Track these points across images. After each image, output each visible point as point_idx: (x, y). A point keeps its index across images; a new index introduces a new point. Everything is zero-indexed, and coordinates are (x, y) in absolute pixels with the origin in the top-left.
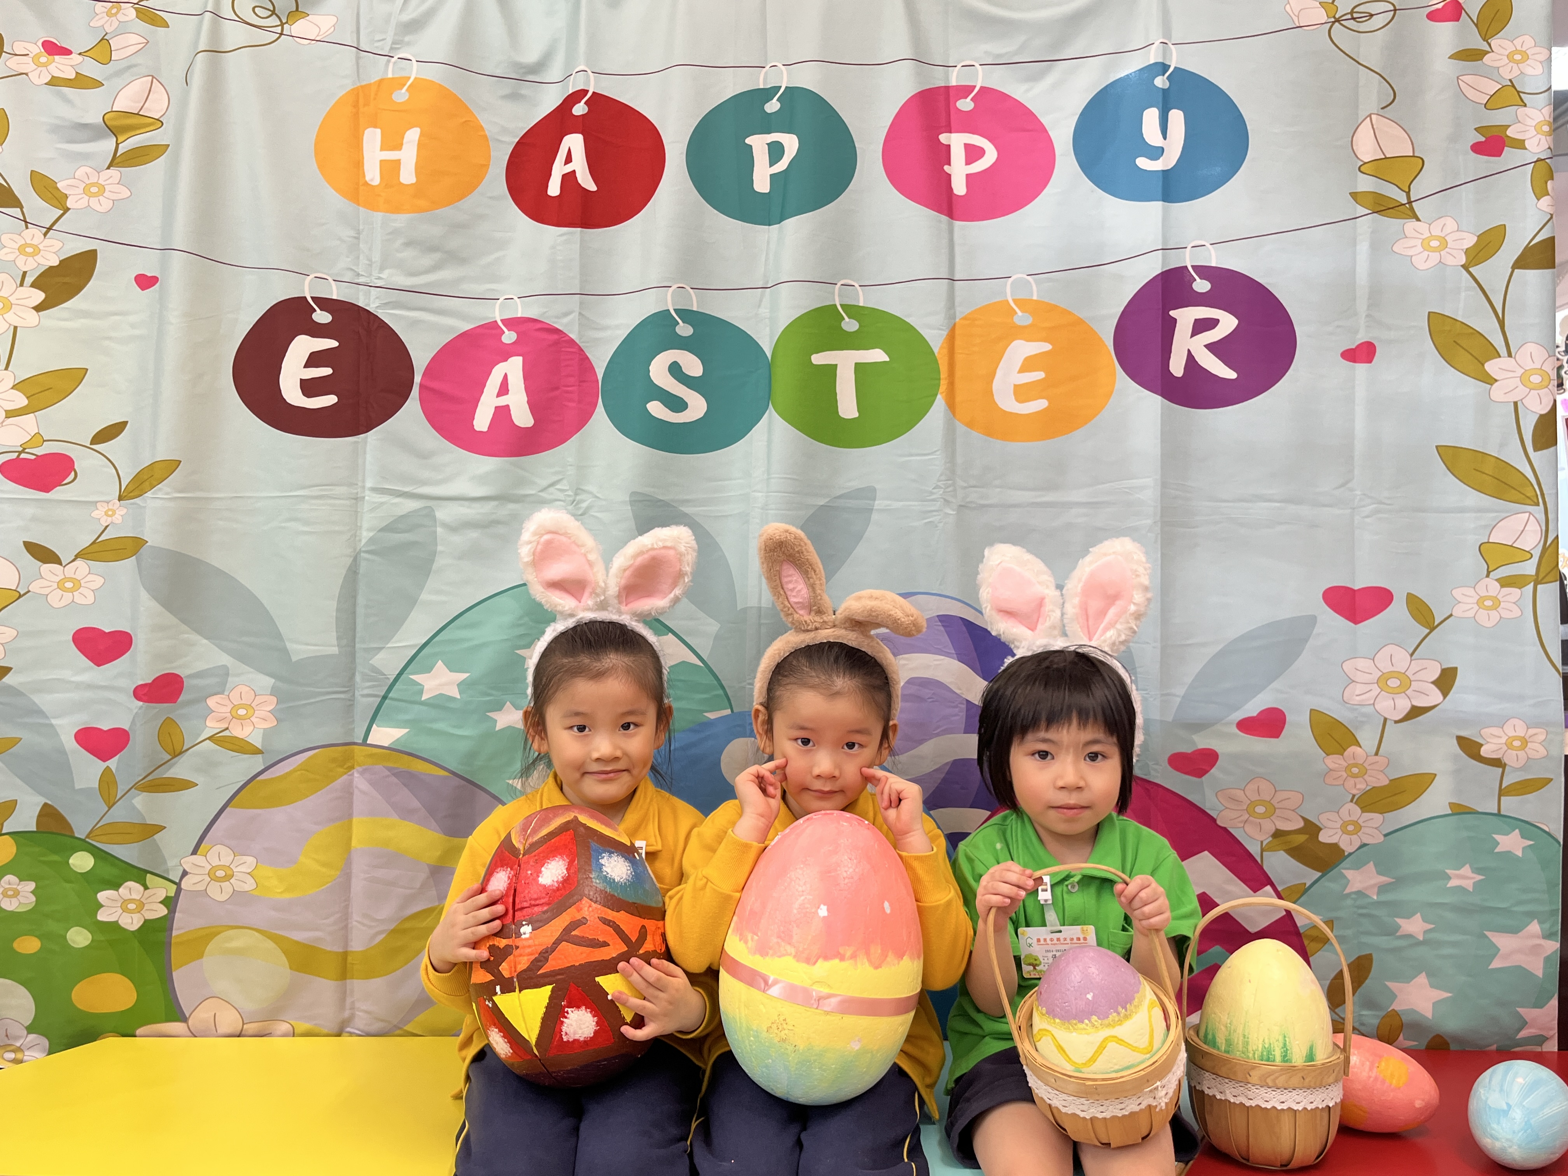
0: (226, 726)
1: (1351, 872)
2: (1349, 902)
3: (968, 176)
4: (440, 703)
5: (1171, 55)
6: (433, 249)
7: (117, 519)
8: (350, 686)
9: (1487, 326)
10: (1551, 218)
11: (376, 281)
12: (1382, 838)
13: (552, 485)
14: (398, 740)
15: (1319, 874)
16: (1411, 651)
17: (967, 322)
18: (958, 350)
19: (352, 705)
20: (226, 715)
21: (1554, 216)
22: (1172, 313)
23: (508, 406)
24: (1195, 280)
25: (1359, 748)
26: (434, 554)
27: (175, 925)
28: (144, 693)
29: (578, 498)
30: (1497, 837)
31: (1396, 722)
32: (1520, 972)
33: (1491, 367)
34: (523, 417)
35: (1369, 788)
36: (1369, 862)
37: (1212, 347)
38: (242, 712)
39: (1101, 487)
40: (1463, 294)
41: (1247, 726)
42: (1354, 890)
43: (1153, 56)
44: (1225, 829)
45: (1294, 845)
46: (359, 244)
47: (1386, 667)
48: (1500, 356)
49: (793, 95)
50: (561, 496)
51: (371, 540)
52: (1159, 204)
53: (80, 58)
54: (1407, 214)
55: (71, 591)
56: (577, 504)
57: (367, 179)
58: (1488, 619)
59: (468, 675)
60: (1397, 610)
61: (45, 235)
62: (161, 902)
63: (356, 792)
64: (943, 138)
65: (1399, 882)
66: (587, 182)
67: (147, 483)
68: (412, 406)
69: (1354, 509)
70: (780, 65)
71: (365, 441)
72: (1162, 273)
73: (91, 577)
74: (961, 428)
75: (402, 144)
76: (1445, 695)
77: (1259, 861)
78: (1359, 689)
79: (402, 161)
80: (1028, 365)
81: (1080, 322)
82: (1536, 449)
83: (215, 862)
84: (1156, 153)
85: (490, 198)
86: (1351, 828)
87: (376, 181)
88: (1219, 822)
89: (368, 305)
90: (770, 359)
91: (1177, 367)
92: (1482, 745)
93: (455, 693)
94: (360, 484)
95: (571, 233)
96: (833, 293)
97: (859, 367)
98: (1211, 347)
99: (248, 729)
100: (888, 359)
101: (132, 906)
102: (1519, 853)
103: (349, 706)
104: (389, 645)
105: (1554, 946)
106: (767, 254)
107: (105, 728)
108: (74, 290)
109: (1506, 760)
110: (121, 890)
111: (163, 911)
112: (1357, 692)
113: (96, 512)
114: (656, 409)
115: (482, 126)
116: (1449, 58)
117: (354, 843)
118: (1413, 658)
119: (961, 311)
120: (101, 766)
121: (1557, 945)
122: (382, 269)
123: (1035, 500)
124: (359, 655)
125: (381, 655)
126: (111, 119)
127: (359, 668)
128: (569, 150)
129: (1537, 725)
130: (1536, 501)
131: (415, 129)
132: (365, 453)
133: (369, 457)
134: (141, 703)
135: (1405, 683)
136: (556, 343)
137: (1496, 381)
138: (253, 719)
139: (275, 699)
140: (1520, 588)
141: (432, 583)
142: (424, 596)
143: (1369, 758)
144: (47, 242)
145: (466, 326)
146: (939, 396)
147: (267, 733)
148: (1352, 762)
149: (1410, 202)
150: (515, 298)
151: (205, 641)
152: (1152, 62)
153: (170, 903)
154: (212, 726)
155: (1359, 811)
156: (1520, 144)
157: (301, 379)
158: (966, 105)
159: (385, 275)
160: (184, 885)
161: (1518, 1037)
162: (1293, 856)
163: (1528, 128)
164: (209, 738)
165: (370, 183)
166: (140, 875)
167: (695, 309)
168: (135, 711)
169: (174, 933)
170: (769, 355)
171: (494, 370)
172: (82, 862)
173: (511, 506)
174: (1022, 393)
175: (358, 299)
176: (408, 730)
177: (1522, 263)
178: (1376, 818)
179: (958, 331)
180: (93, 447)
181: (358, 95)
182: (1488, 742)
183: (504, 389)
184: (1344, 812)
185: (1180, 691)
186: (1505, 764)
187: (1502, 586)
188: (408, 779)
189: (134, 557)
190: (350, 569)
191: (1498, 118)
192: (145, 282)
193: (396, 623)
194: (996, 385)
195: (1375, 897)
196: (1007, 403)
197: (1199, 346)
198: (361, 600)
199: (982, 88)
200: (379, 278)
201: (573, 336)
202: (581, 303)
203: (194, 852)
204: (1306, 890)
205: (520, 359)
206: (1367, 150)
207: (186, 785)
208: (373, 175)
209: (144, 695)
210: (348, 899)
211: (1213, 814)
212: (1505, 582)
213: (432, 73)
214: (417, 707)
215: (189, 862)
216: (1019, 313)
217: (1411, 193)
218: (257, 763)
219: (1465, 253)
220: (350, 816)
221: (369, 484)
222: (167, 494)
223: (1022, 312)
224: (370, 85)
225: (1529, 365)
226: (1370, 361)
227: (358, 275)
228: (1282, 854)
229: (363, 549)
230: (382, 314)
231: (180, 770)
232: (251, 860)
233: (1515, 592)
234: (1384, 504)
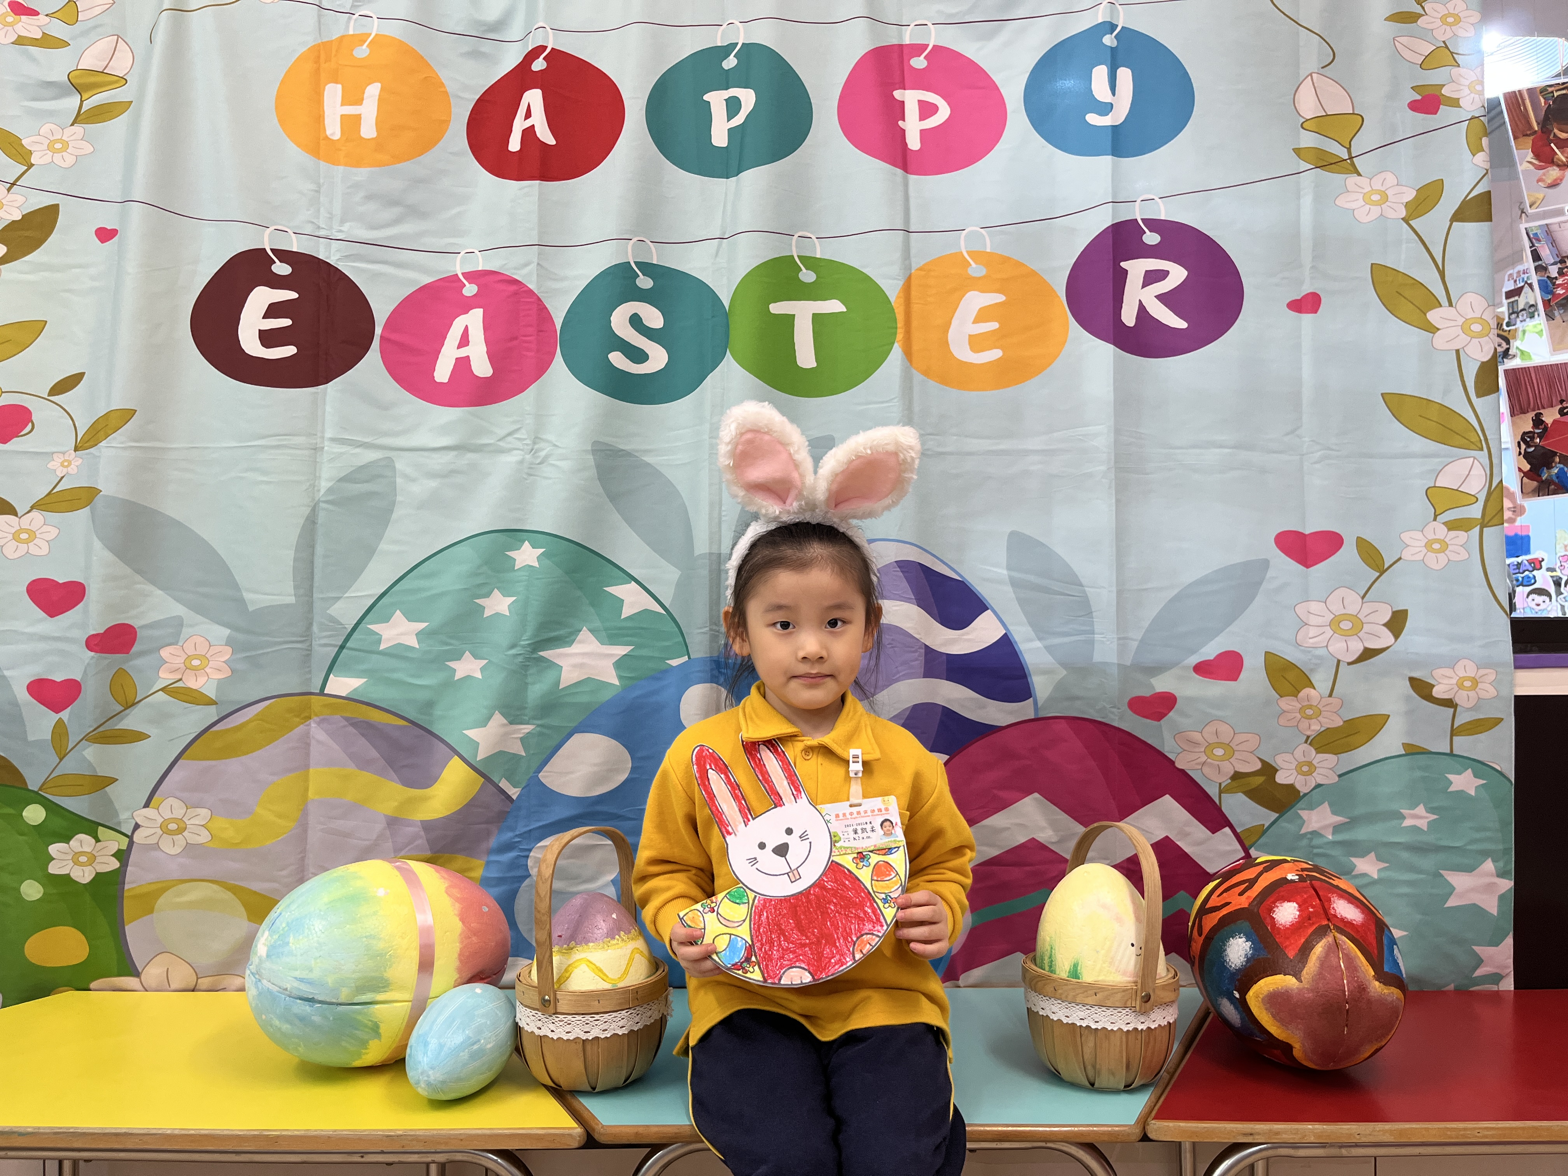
0: (180, 677)
1: (1306, 812)
2: (1305, 842)
3: (922, 131)
4: (399, 653)
5: (1118, 16)
6: (393, 202)
7: (73, 469)
8: (307, 635)
9: (1429, 278)
10: (1487, 173)
11: (336, 234)
12: (1337, 779)
13: (510, 434)
14: (355, 690)
15: (1277, 815)
16: (1362, 594)
17: (923, 273)
18: (914, 300)
19: (309, 655)
20: (178, 666)
21: (1489, 172)
22: (1123, 264)
23: (468, 357)
24: (1145, 233)
25: (1312, 690)
26: (393, 503)
27: (127, 879)
28: (96, 643)
29: (536, 447)
30: (1451, 777)
31: (1349, 664)
32: (1475, 910)
33: (1433, 316)
34: (482, 368)
35: (1323, 729)
36: (1323, 803)
37: (1162, 298)
38: (196, 663)
39: (1055, 434)
40: (1404, 246)
41: (1203, 669)
42: (1310, 830)
43: (1101, 16)
44: (1183, 772)
45: (1253, 787)
46: (319, 198)
47: (1337, 609)
48: (1441, 306)
49: (750, 51)
50: (519, 444)
51: (330, 490)
52: (1109, 158)
53: (48, 19)
54: (1347, 169)
55: (27, 542)
56: (535, 453)
57: (328, 133)
58: (1436, 562)
59: (426, 624)
60: (1348, 553)
61: (9, 190)
62: (112, 855)
63: (313, 742)
64: (898, 94)
65: (1352, 823)
66: (546, 136)
67: (102, 433)
68: (373, 357)
69: (1303, 455)
70: (737, 22)
71: (325, 393)
72: (1113, 225)
73: (46, 528)
74: (918, 377)
75: (363, 99)
76: (1397, 636)
77: (1218, 802)
78: (1312, 632)
79: (362, 116)
80: (983, 316)
81: (1033, 273)
82: (1479, 395)
83: (167, 815)
84: (1106, 109)
85: (451, 153)
86: (1305, 769)
87: (337, 136)
88: (1179, 765)
89: (329, 258)
90: (727, 309)
91: (1129, 317)
92: (1434, 686)
93: (413, 642)
94: (319, 434)
95: (529, 186)
96: (791, 245)
97: (817, 319)
98: (1160, 297)
99: (202, 680)
100: (845, 310)
101: (83, 859)
102: (1472, 792)
103: (308, 655)
104: (346, 595)
105: (1507, 884)
106: (725, 207)
107: (59, 680)
108: (35, 243)
109: (1457, 700)
110: (71, 843)
111: (115, 864)
112: (1311, 635)
113: (53, 463)
114: (617, 359)
115: (443, 83)
116: (1385, 20)
117: (311, 795)
118: (1364, 600)
119: (917, 263)
120: (54, 717)
121: (1511, 884)
122: (343, 222)
123: (991, 448)
124: (318, 606)
125: (339, 605)
126: (76, 77)
127: (317, 618)
128: (529, 105)
129: (1487, 666)
130: (1480, 446)
131: (376, 84)
132: (325, 404)
133: (328, 409)
134: (93, 654)
135: (1358, 625)
136: (516, 293)
137: (1438, 329)
138: (208, 670)
139: (229, 650)
140: (1466, 532)
141: (391, 532)
142: (383, 546)
143: (1323, 699)
144: (11, 197)
145: (427, 280)
146: (896, 345)
147: (221, 683)
148: (1306, 703)
149: (1351, 158)
150: (477, 252)
151: (160, 592)
152: (1100, 21)
153: (123, 856)
154: (165, 677)
155: (1313, 752)
156: (1455, 103)
157: (259, 330)
158: (919, 62)
159: (346, 227)
160: (135, 839)
161: (1474, 976)
162: (1250, 798)
163: (1462, 87)
164: (162, 690)
165: (330, 137)
166: (91, 828)
167: (655, 262)
168: (87, 662)
169: (127, 887)
170: (726, 304)
171: (454, 323)
172: (34, 814)
173: (470, 456)
174: (977, 343)
175: (318, 251)
176: (366, 680)
177: (1460, 216)
178: (1329, 759)
179: (914, 282)
180: (51, 398)
181: (319, 51)
182: (1440, 683)
183: (464, 341)
184: (1298, 753)
185: (1137, 635)
186: (1457, 705)
187: (1449, 529)
188: (366, 728)
189: (88, 507)
190: (307, 519)
191: (1433, 77)
192: (105, 235)
193: (355, 573)
194: (953, 335)
195: (1330, 837)
196: (963, 352)
197: (1149, 297)
198: (319, 550)
199: (934, 46)
200: (340, 231)
201: (531, 286)
202: (539, 254)
203: (147, 805)
204: (1264, 832)
205: (481, 310)
206: (1308, 107)
207: (139, 736)
208: (333, 129)
209: (95, 645)
210: (304, 851)
211: (1171, 756)
212: (1452, 526)
213: (394, 30)
214: (374, 656)
215: (141, 815)
216: (973, 265)
217: (1352, 149)
218: (211, 714)
219: (1405, 207)
220: (307, 767)
221: (328, 434)
222: (122, 443)
223: (976, 263)
224: (332, 41)
225: (1470, 315)
226: (1316, 312)
227: (319, 228)
228: (1241, 797)
229: (322, 499)
230: (344, 267)
231: (131, 721)
232: (204, 812)
233: (1462, 536)
234: (1332, 450)
